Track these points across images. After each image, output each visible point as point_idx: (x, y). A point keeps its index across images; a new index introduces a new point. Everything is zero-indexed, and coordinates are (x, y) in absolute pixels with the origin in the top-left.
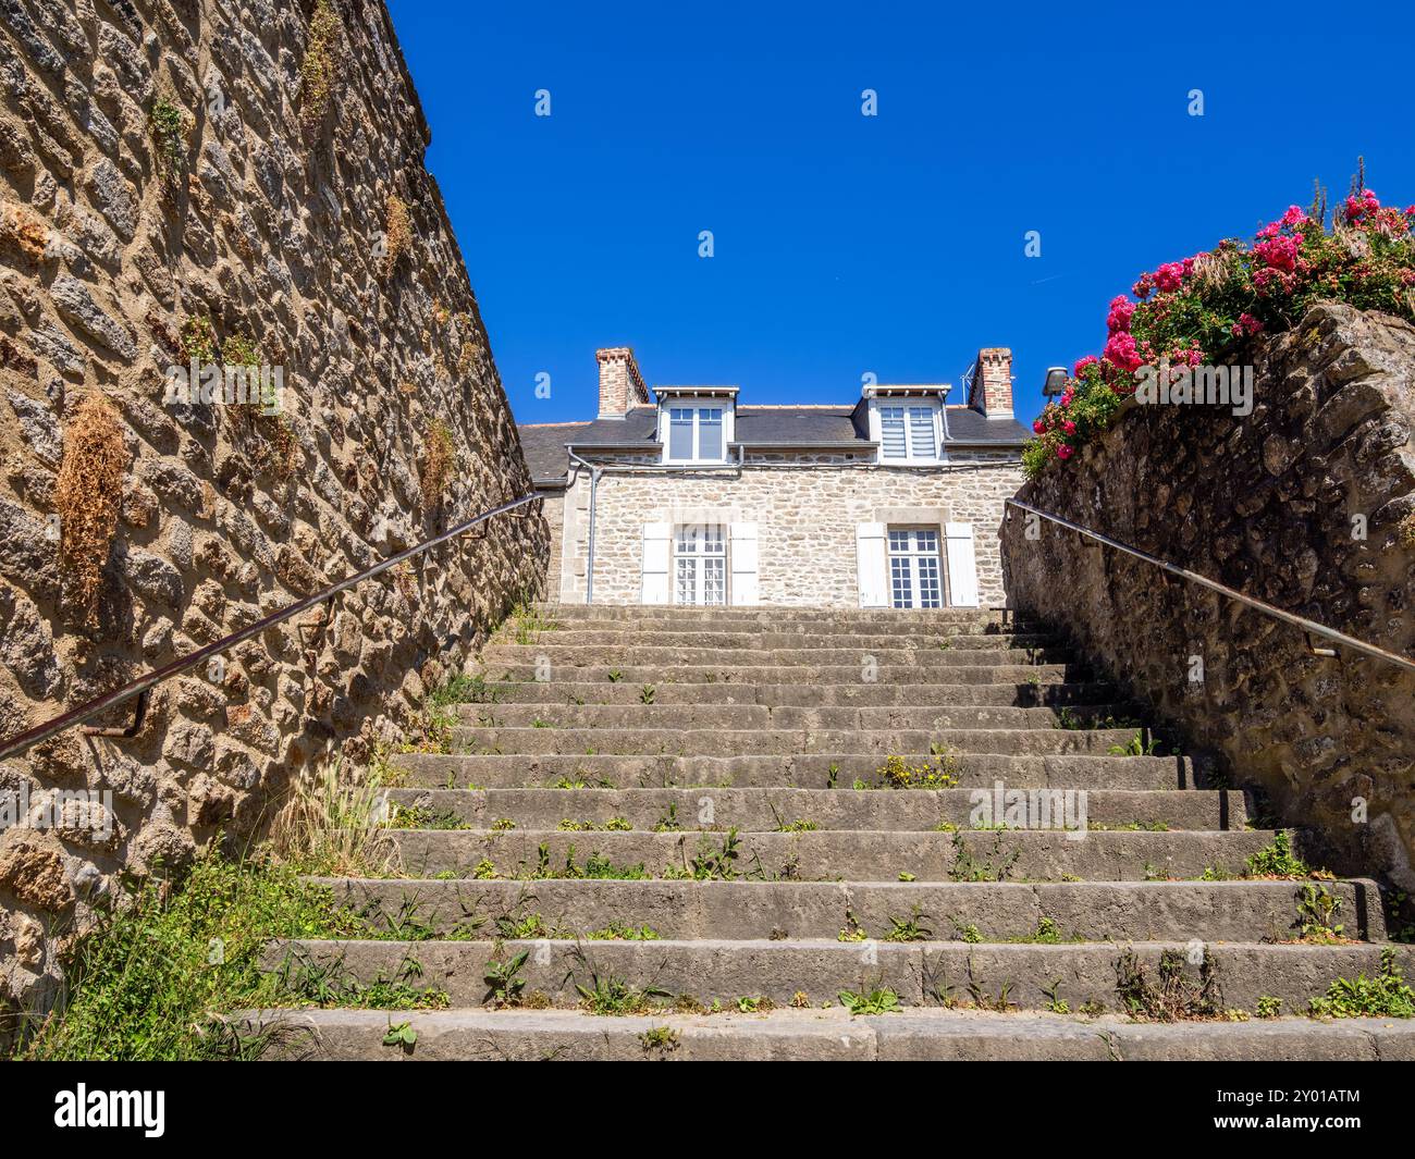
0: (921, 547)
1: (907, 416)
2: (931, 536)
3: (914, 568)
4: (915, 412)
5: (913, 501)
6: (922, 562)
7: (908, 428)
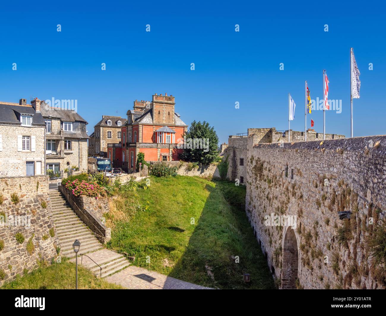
0: (27, 139)
1: (26, 118)
2: (29, 137)
3: (26, 142)
4: (28, 117)
5: (27, 132)
6: (27, 141)
7: (26, 119)
